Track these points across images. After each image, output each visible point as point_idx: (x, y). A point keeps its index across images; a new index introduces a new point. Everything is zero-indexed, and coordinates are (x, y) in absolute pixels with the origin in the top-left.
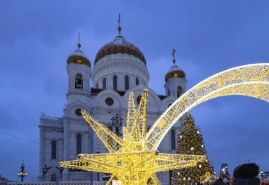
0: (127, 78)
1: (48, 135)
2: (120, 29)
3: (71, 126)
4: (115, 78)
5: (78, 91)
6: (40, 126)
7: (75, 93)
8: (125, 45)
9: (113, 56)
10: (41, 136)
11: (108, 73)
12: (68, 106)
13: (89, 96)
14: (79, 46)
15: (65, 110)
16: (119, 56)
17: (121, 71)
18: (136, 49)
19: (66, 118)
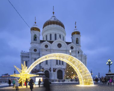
0: (56, 35)
1: (24, 59)
2: (53, 13)
3: (32, 56)
4: (51, 35)
5: (35, 41)
6: (21, 56)
7: (34, 43)
8: (55, 21)
9: (50, 26)
10: (21, 60)
11: (48, 33)
12: (31, 48)
13: (39, 44)
14: (35, 23)
15: (30, 50)
16: (52, 26)
17: (53, 32)
18: (60, 22)
19: (30, 53)
